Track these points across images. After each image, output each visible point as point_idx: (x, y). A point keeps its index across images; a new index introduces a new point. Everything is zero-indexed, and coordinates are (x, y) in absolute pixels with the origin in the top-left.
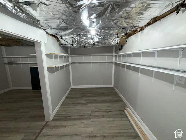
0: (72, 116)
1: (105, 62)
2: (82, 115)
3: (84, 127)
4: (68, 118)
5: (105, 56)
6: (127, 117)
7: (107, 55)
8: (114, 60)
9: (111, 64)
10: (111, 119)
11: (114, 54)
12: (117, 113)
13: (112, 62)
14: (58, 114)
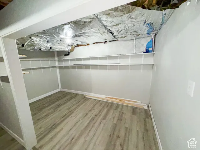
0: (56, 123)
1: (49, 67)
2: (65, 116)
3: (75, 118)
4: (54, 126)
5: (48, 60)
6: (90, 98)
7: (50, 60)
8: (57, 64)
9: (55, 68)
10: (84, 104)
11: (56, 58)
12: (83, 100)
13: (56, 67)
14: (37, 134)
